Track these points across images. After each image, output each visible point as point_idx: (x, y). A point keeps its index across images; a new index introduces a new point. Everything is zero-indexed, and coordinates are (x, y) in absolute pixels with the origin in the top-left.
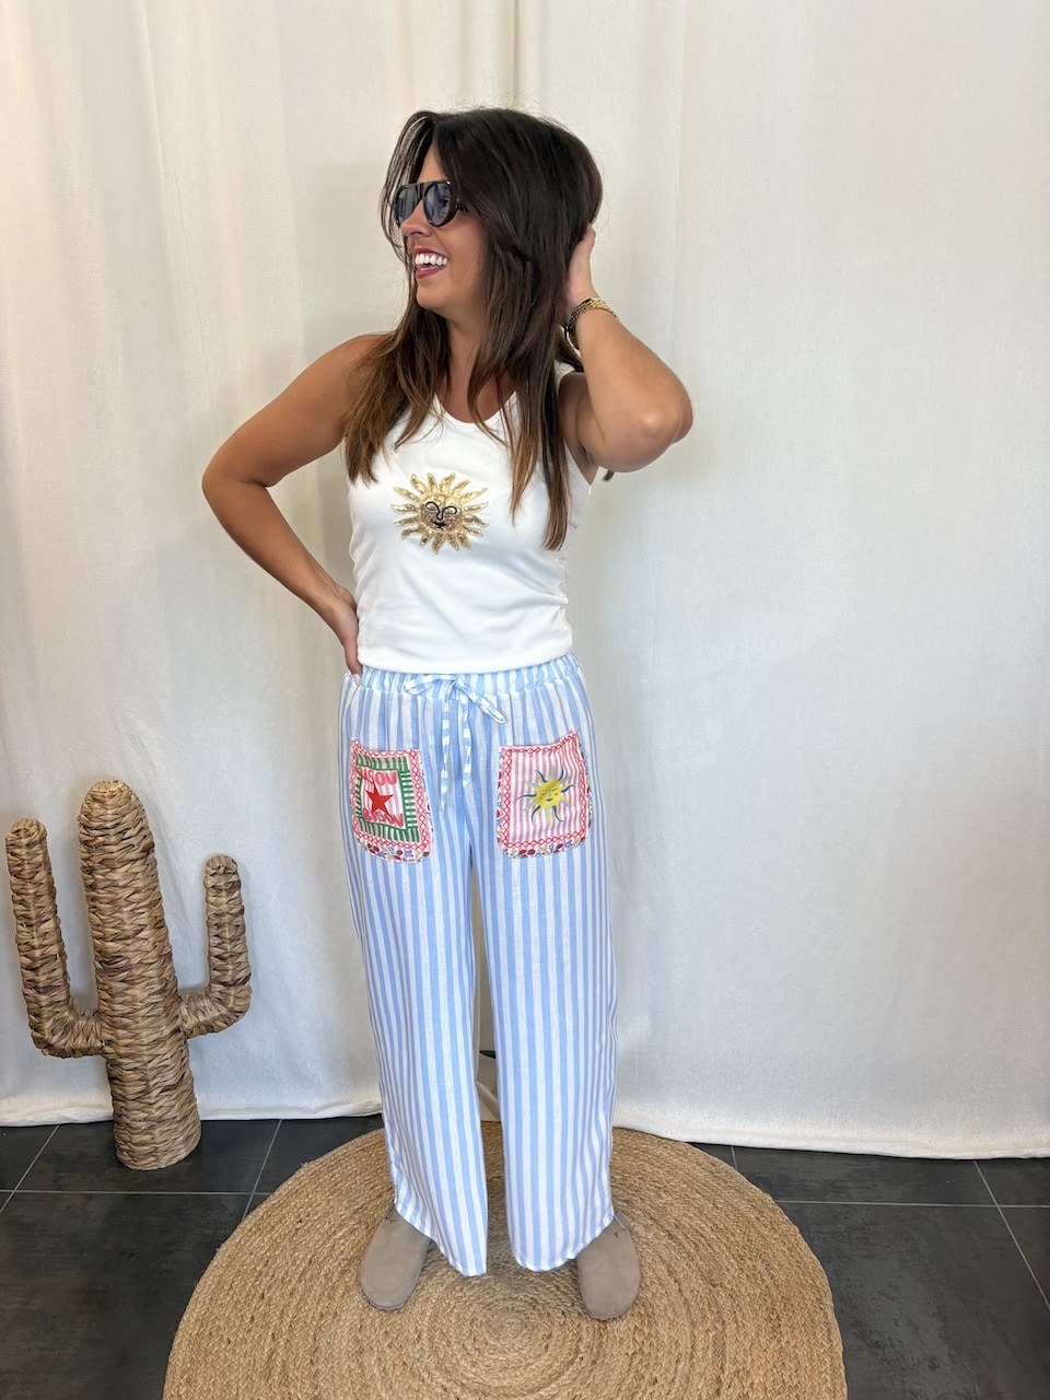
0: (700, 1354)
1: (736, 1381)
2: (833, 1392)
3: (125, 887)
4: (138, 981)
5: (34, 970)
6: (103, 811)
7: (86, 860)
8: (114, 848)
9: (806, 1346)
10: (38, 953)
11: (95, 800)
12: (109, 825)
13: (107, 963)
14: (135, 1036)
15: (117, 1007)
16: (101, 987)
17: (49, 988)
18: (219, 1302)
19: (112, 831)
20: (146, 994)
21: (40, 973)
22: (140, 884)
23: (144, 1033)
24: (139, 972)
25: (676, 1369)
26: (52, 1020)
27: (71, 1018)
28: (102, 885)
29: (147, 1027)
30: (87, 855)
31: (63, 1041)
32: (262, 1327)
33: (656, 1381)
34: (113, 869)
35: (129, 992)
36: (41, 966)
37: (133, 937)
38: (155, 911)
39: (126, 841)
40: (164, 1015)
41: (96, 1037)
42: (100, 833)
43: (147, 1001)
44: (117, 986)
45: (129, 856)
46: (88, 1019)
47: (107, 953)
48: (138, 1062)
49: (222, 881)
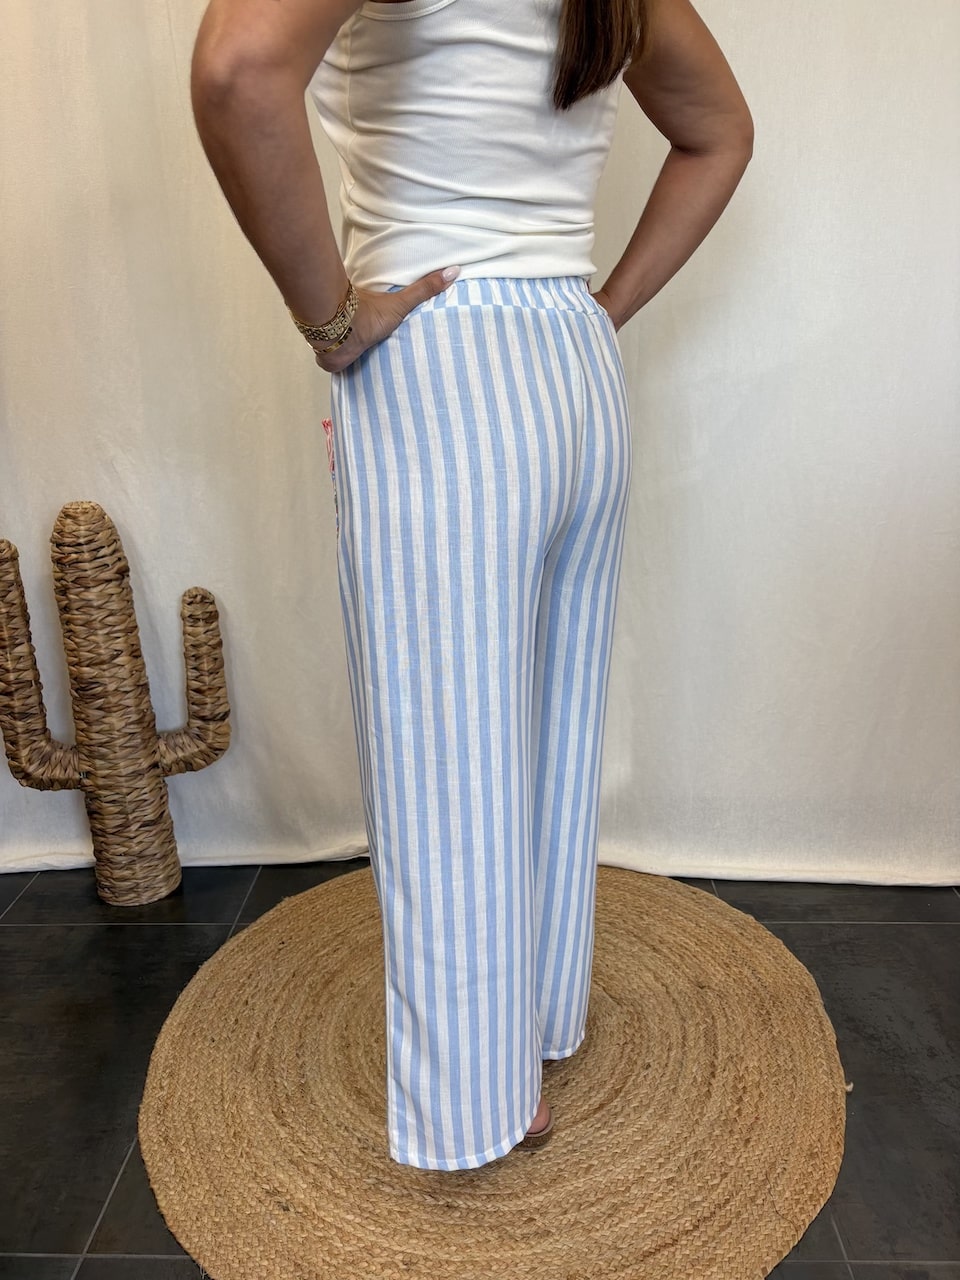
0: (692, 1044)
1: (731, 1065)
2: (830, 1074)
3: (99, 608)
4: (115, 709)
5: (9, 694)
6: (75, 527)
7: (58, 580)
8: (87, 566)
9: (798, 1036)
10: (12, 677)
11: (68, 516)
12: (82, 540)
13: (83, 689)
14: (114, 767)
15: (94, 736)
16: (78, 716)
17: (24, 715)
18: (202, 1008)
19: (85, 548)
20: (123, 724)
21: (15, 698)
22: (114, 606)
23: (122, 764)
24: (113, 700)
25: (668, 1057)
26: (28, 748)
27: (48, 748)
28: (76, 605)
29: (125, 758)
30: (60, 575)
31: (41, 771)
32: (247, 1028)
33: (649, 1066)
34: (87, 588)
35: (106, 720)
36: (16, 690)
37: (109, 662)
38: (132, 639)
39: (100, 560)
40: (142, 747)
41: (75, 769)
42: (73, 550)
43: (125, 731)
44: (94, 714)
45: (102, 576)
46: (66, 752)
47: (83, 679)
48: (116, 793)
49: (198, 611)
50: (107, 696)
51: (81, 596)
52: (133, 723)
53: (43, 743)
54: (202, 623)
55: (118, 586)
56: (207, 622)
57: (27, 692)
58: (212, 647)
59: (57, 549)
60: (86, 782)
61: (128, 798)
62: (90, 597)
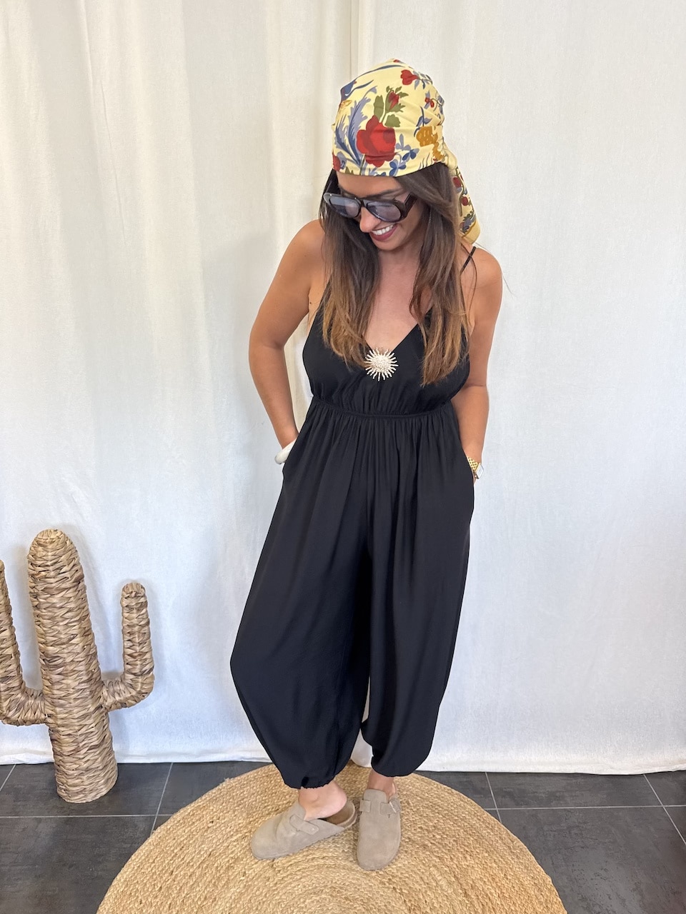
3: (61, 607)
4: (72, 674)
6: (45, 553)
7: (33, 587)
8: (52, 580)
11: (39, 544)
12: (49, 563)
13: (48, 661)
14: (69, 712)
15: (55, 692)
16: (44, 677)
17: (6, 678)
19: (51, 568)
20: (77, 683)
22: (72, 605)
23: (76, 710)
24: (72, 667)
26: (9, 700)
27: (23, 699)
28: (44, 606)
29: (77, 706)
31: (17, 715)
34: (52, 595)
35: (64, 681)
37: (67, 643)
38: (84, 624)
39: (62, 575)
40: (90, 697)
41: (41, 712)
42: (43, 569)
43: (77, 688)
44: (56, 678)
45: (64, 586)
46: (36, 698)
47: (48, 654)
48: (71, 730)
49: (133, 603)
50: (65, 666)
51: (48, 600)
52: (82, 683)
53: (19, 696)
54: (135, 611)
55: (75, 591)
56: (138, 610)
57: (8, 663)
58: (142, 626)
59: (31, 567)
60: (50, 720)
61: (80, 733)
62: (55, 601)
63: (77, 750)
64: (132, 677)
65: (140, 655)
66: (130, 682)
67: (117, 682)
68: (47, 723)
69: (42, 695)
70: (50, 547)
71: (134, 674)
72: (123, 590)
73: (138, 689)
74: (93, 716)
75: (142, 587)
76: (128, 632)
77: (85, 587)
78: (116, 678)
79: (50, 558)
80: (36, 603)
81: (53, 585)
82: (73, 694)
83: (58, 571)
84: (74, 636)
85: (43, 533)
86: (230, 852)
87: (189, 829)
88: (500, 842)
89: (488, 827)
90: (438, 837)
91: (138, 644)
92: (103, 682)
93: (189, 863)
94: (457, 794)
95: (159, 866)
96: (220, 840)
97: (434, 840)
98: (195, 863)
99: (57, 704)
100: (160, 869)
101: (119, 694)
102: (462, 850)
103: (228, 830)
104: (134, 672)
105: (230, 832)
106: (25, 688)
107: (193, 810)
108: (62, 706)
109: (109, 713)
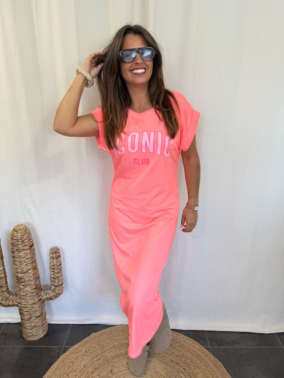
3: (24, 257)
4: (27, 286)
6: (17, 234)
7: (12, 249)
8: (20, 246)
11: (15, 231)
12: (19, 239)
13: (19, 280)
14: (27, 302)
15: (21, 293)
16: (17, 287)
17: (1, 287)
20: (31, 289)
22: (28, 257)
24: (28, 283)
26: (2, 296)
28: (17, 257)
29: (30, 299)
31: (5, 303)
34: (20, 252)
35: (25, 289)
37: (26, 272)
38: (34, 264)
39: (24, 244)
40: (36, 295)
41: (16, 301)
42: (16, 241)
43: (31, 291)
44: (22, 287)
45: (25, 248)
46: (13, 296)
47: (18, 277)
48: (28, 309)
49: (54, 256)
50: (25, 282)
51: (18, 254)
52: (33, 289)
53: (6, 294)
54: (55, 259)
55: (30, 250)
56: (57, 259)
57: (2, 280)
58: (58, 266)
59: (11, 240)
60: (19, 305)
61: (32, 310)
62: (21, 255)
63: (30, 318)
64: (54, 287)
65: (57, 278)
66: (53, 289)
67: (48, 289)
68: (18, 306)
69: (16, 295)
70: (19, 232)
71: (55, 286)
72: (50, 250)
73: (57, 292)
74: (37, 303)
75: (58, 249)
76: (52, 268)
77: (34, 249)
78: (47, 288)
79: (19, 236)
80: (14, 255)
81: (21, 248)
82: (29, 294)
83: (23, 242)
84: (29, 270)
85: (16, 226)
86: (93, 365)
87: (76, 355)
88: (210, 362)
89: (205, 355)
90: (184, 359)
91: (56, 273)
92: (42, 289)
93: (75, 370)
94: (192, 340)
95: (62, 371)
96: (89, 360)
97: (182, 361)
98: (78, 370)
99: (22, 298)
100: (63, 372)
101: (49, 294)
102: (194, 365)
103: (93, 355)
104: (55, 285)
105: (94, 356)
106: (9, 291)
107: (78, 347)
108: (24, 299)
109: (45, 302)
